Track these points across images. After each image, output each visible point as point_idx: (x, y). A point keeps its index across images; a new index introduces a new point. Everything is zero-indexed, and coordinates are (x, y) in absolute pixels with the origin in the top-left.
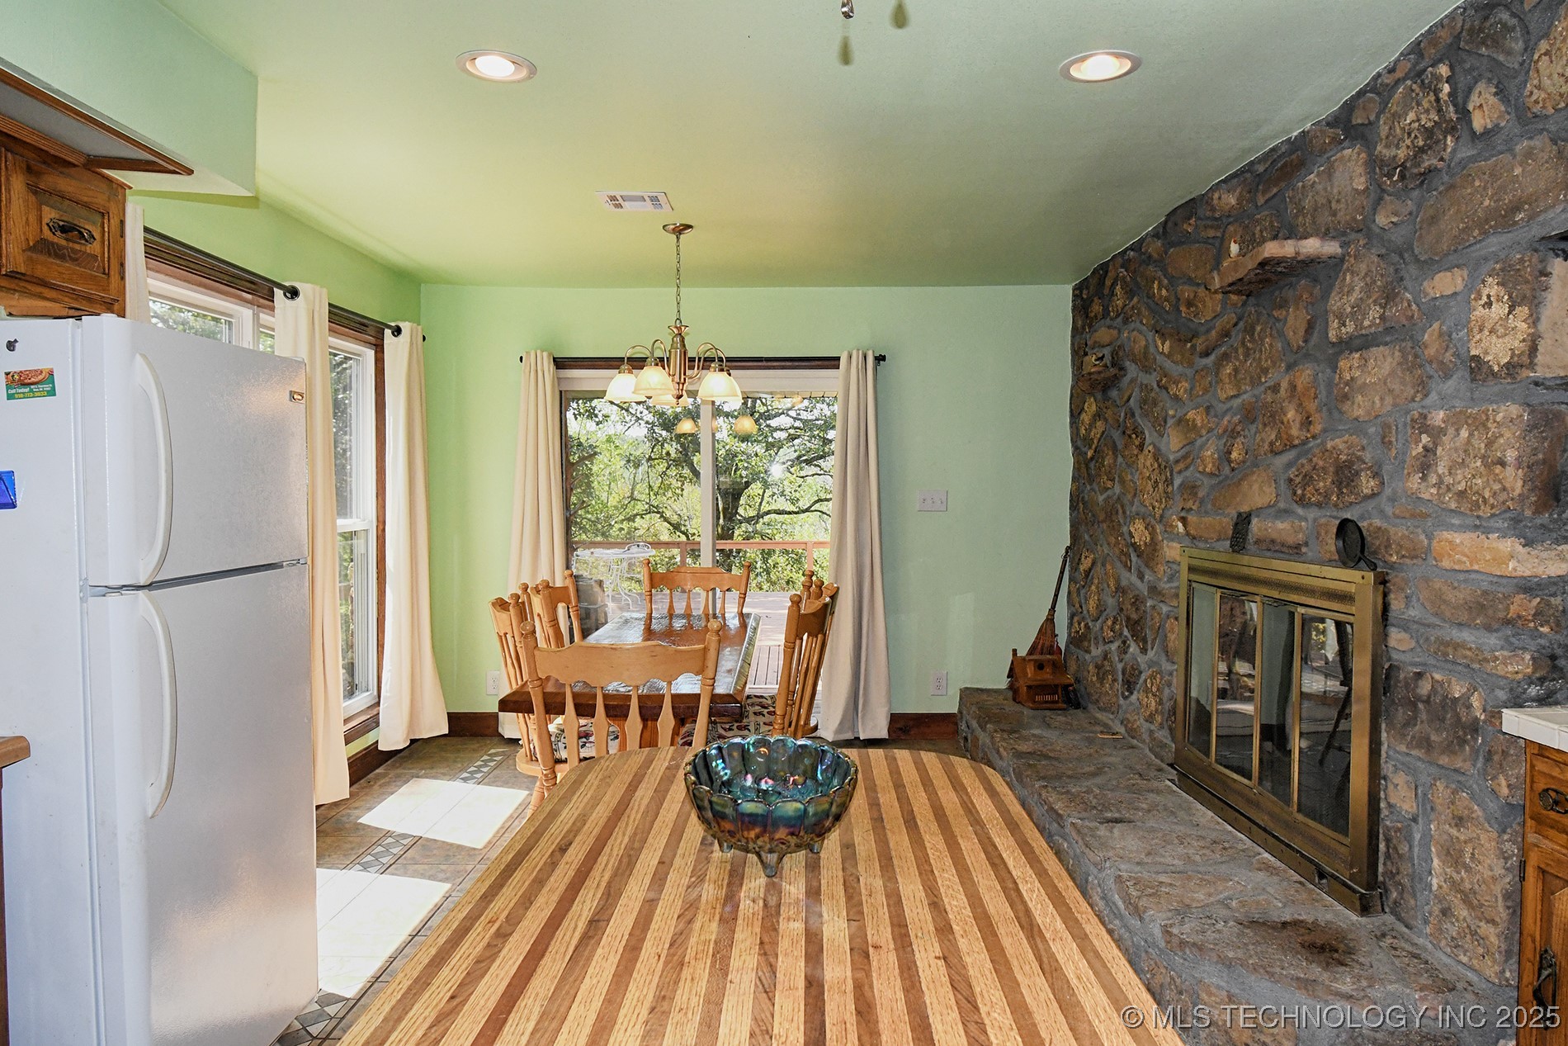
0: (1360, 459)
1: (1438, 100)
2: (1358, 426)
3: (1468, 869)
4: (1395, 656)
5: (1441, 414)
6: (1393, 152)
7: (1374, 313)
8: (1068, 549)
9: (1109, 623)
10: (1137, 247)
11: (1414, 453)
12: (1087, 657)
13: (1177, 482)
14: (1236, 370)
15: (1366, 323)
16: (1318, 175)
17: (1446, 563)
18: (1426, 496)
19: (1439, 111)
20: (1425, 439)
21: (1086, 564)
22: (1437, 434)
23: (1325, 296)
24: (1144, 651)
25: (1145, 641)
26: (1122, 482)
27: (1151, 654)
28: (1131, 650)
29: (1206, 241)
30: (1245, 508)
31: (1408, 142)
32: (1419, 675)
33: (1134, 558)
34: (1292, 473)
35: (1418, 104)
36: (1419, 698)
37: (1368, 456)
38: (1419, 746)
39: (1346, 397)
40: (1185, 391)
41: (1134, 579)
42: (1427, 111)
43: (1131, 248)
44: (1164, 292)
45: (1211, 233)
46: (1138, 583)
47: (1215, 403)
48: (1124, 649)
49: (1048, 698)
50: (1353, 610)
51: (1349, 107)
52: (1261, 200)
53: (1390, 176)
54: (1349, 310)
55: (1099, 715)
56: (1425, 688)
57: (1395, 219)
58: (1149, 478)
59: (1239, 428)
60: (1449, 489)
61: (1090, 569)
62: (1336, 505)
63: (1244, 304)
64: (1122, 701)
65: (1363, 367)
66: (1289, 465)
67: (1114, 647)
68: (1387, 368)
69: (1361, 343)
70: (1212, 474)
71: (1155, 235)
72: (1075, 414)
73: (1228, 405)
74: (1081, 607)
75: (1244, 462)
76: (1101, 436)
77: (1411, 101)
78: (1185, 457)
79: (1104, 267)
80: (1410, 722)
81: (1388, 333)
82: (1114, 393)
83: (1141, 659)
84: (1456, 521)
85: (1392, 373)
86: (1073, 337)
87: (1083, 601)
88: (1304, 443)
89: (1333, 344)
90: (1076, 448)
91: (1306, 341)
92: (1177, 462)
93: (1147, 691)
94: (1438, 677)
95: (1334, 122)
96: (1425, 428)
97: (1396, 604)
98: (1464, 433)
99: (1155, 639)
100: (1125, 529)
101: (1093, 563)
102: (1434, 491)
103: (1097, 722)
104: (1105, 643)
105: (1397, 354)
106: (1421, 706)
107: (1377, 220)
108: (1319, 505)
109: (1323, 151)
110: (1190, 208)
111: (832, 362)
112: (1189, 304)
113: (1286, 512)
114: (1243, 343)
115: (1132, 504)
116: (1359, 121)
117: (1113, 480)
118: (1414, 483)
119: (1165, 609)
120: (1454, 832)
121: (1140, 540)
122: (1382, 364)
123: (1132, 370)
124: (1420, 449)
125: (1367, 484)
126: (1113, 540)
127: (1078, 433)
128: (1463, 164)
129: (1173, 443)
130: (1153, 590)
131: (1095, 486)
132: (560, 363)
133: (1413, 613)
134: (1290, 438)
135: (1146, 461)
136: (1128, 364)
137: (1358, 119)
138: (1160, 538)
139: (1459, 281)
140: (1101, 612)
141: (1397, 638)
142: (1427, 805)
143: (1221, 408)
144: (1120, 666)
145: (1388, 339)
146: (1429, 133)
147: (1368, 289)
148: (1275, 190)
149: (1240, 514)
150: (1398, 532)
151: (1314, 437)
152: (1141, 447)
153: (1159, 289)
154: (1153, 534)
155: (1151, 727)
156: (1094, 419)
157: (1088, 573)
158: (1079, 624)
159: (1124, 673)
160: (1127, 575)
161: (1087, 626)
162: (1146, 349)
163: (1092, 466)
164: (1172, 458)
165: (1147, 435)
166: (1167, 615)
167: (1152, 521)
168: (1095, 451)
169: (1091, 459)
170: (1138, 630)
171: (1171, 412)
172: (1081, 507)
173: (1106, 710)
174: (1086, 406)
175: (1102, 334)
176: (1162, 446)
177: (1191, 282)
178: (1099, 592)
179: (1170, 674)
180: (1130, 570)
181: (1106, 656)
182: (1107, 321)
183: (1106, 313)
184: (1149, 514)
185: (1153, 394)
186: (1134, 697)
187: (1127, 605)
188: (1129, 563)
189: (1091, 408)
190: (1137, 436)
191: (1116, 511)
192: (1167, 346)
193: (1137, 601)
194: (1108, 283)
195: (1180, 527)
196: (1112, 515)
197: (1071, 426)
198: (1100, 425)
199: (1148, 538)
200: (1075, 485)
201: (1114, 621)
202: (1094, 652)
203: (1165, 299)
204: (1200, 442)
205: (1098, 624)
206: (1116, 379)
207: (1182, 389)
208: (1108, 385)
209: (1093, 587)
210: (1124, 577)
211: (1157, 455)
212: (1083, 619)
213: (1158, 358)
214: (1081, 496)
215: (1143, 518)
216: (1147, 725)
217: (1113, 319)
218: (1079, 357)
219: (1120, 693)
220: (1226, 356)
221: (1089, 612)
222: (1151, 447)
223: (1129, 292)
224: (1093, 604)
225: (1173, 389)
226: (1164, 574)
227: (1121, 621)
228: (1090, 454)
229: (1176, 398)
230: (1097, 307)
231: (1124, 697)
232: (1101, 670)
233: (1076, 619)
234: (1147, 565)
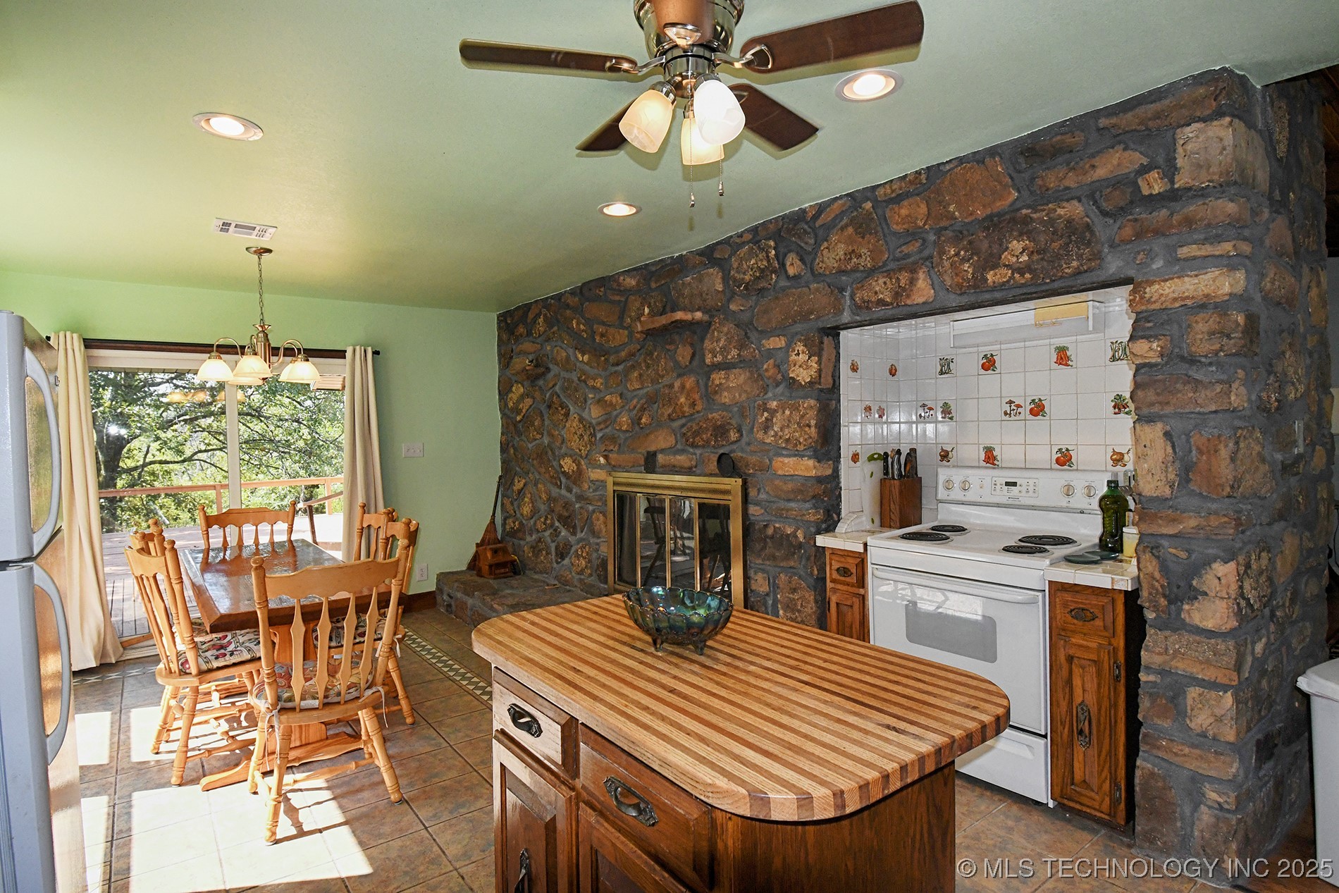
0: (729, 423)
1: (768, 257)
2: (725, 407)
3: (799, 611)
4: (752, 518)
5: (775, 403)
6: (742, 276)
7: (734, 352)
8: (500, 477)
9: (542, 520)
10: (558, 297)
11: (760, 421)
12: (522, 542)
13: (599, 435)
14: (641, 375)
15: (729, 357)
16: (693, 279)
17: (780, 472)
18: (768, 441)
19: (769, 261)
20: (766, 414)
21: (518, 485)
22: (773, 412)
23: (702, 340)
24: (574, 534)
25: (574, 527)
26: (551, 435)
27: (580, 535)
28: (563, 534)
29: (613, 302)
30: (652, 449)
31: (751, 273)
32: (766, 526)
33: (563, 480)
34: (684, 430)
35: (757, 256)
36: (767, 537)
37: (733, 422)
38: (768, 559)
39: (716, 392)
40: (602, 384)
41: (563, 492)
42: (761, 260)
43: (552, 298)
44: (582, 327)
45: (617, 298)
46: (568, 495)
47: (625, 391)
48: (556, 533)
49: (503, 571)
50: (730, 498)
51: (711, 249)
52: (653, 285)
53: (739, 287)
54: (718, 349)
55: (536, 577)
56: (770, 531)
57: (742, 308)
58: (575, 433)
59: (645, 406)
60: (781, 437)
61: (522, 489)
62: (714, 446)
63: (645, 339)
64: (555, 565)
65: (727, 378)
66: (683, 426)
67: (547, 533)
68: (742, 378)
69: (726, 366)
70: (627, 431)
71: (572, 293)
72: (504, 392)
73: (635, 393)
74: (515, 512)
75: (650, 424)
76: (529, 408)
77: (751, 254)
78: (605, 421)
79: (527, 307)
80: (764, 548)
81: (741, 363)
82: (541, 382)
83: (572, 539)
84: (784, 452)
85: (745, 383)
86: (499, 346)
87: (516, 509)
88: (692, 415)
89: (708, 366)
90: (504, 415)
91: (690, 363)
92: (599, 424)
93: (578, 557)
94: (777, 525)
95: (701, 253)
96: (766, 410)
97: (752, 493)
98: (787, 412)
99: (585, 526)
100: (555, 463)
101: (525, 485)
102: (773, 439)
103: (536, 581)
104: (538, 532)
105: (747, 374)
106: (768, 540)
107: (731, 307)
108: (703, 447)
109: (694, 267)
110: (602, 281)
111: (341, 354)
112: (602, 335)
113: (683, 451)
114: (645, 361)
115: (560, 448)
116: (718, 256)
117: (542, 434)
118: (760, 435)
119: (591, 508)
120: (791, 596)
121: (569, 469)
122: (737, 379)
123: (555, 369)
124: (764, 419)
125: (733, 436)
126: (543, 470)
127: (506, 405)
128: (783, 289)
129: (595, 413)
130: (580, 498)
131: (523, 437)
132: (89, 344)
133: (763, 496)
134: (683, 413)
135: (573, 423)
136: (551, 366)
137: (717, 255)
138: (584, 467)
139: (783, 342)
140: (535, 514)
141: (752, 509)
142: (774, 586)
143: (629, 395)
144: (553, 546)
145: (742, 365)
146: (762, 271)
147: (729, 340)
148: (663, 282)
149: (648, 452)
150: (753, 459)
151: (698, 412)
152: (567, 415)
153: (578, 324)
154: (579, 465)
155: (582, 577)
156: (522, 397)
157: (520, 491)
158: (514, 523)
159: (557, 548)
160: (558, 490)
161: (521, 524)
162: (568, 358)
163: (520, 425)
164: (594, 422)
165: (571, 408)
166: (594, 511)
167: (579, 458)
168: (523, 417)
169: (520, 421)
170: (567, 521)
171: (591, 396)
172: (512, 451)
173: (541, 572)
174: (514, 389)
175: (527, 346)
176: (585, 415)
177: (603, 323)
178: (532, 502)
179: (598, 544)
180: (560, 487)
181: (539, 540)
182: (531, 338)
183: (529, 334)
184: (576, 454)
185: (574, 384)
186: (566, 561)
187: (558, 509)
188: (559, 483)
189: (518, 390)
190: (562, 409)
191: (547, 453)
192: (586, 358)
193: (567, 505)
194: (531, 315)
195: (602, 460)
196: (542, 455)
197: (500, 401)
198: (528, 401)
199: (575, 468)
200: (504, 437)
201: (546, 518)
202: (528, 539)
203: (583, 331)
204: (615, 413)
205: (532, 522)
206: (543, 374)
207: (599, 383)
208: (538, 377)
209: (526, 499)
210: (555, 491)
211: (581, 420)
212: (517, 519)
213: (578, 364)
214: (511, 444)
215: (571, 456)
216: (578, 577)
217: (536, 338)
218: (505, 359)
219: (554, 561)
220: (633, 367)
221: (522, 515)
222: (575, 416)
223: (549, 323)
224: (526, 510)
225: (591, 383)
226: (589, 488)
227: (552, 518)
228: (518, 418)
229: (594, 387)
230: (521, 330)
231: (558, 563)
232: (535, 549)
233: (511, 520)
234: (575, 483)
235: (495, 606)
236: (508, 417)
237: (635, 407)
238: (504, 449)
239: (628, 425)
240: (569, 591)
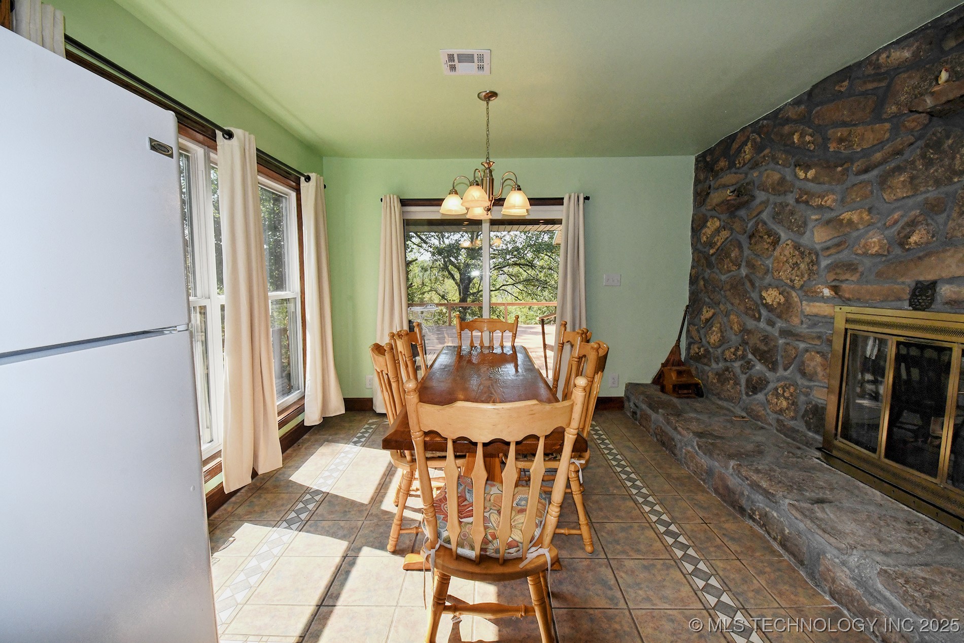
8: (687, 307)
9: (732, 350)
12: (706, 368)
13: (824, 263)
14: (913, 178)
21: (706, 314)
24: (774, 369)
25: (775, 364)
26: (751, 266)
27: (781, 372)
28: (757, 368)
29: (865, 93)
30: (929, 277)
33: (764, 312)
40: (835, 200)
41: (762, 325)
43: (765, 118)
44: (808, 138)
45: (873, 85)
46: (769, 328)
47: (879, 204)
48: (748, 366)
49: (685, 391)
55: (720, 403)
58: (787, 261)
59: (921, 219)
61: (711, 318)
64: (744, 397)
67: (737, 365)
70: (878, 255)
71: (797, 102)
72: (697, 228)
73: (899, 204)
74: (701, 339)
75: (929, 243)
76: (725, 240)
78: (838, 245)
79: (732, 138)
82: (742, 213)
83: (769, 375)
86: (695, 185)
87: (702, 337)
90: (695, 249)
92: (827, 248)
93: (777, 396)
99: (791, 364)
100: (755, 295)
101: (714, 314)
103: (721, 408)
104: (726, 361)
110: (845, 73)
111: (559, 201)
115: (762, 279)
117: (740, 265)
119: (802, 346)
121: (773, 301)
123: (761, 196)
126: (737, 302)
127: (699, 239)
129: (820, 237)
130: (787, 333)
131: (715, 270)
132: (404, 203)
135: (785, 250)
136: (757, 193)
138: (796, 299)
140: (724, 343)
143: (887, 208)
144: (744, 377)
149: (920, 282)
152: (776, 243)
153: (802, 136)
154: (788, 299)
155: (781, 418)
156: (718, 231)
157: (707, 320)
158: (699, 348)
159: (748, 381)
160: (755, 323)
161: (707, 351)
162: (782, 181)
163: (713, 259)
164: (818, 247)
165: (783, 235)
166: (807, 350)
167: (788, 289)
168: (717, 250)
169: (713, 255)
170: (767, 356)
171: (813, 217)
172: (702, 283)
173: (726, 400)
174: (709, 224)
175: (729, 178)
176: (804, 240)
177: (844, 124)
178: (721, 332)
179: (808, 387)
180: (759, 320)
181: (727, 369)
182: (733, 170)
183: (732, 165)
184: (786, 284)
185: (789, 207)
186: (760, 396)
187: (754, 340)
188: (757, 316)
189: (713, 225)
190: (769, 236)
191: (743, 284)
192: (811, 174)
193: (766, 339)
194: (735, 146)
195: (827, 292)
196: (737, 286)
197: (693, 237)
198: (725, 234)
199: (783, 300)
200: (694, 271)
201: (737, 349)
202: (714, 365)
203: (809, 142)
204: (855, 234)
205: (720, 350)
206: (747, 202)
207: (829, 200)
208: (739, 207)
209: (714, 328)
210: (751, 324)
211: (797, 247)
212: (703, 346)
213: (798, 183)
214: (701, 277)
215: (777, 287)
216: (775, 416)
217: (739, 168)
218: (701, 196)
219: (744, 392)
220: (899, 169)
221: (709, 343)
222: (789, 242)
223: (759, 149)
224: (714, 338)
225: (817, 202)
226: (802, 323)
227: (745, 350)
228: (711, 252)
229: (820, 207)
230: (723, 163)
231: (747, 394)
232: (722, 377)
233: (696, 346)
234: (780, 317)
235: (679, 429)
236: (700, 252)
237: (896, 222)
238: (693, 281)
239: (881, 247)
240: (762, 428)
